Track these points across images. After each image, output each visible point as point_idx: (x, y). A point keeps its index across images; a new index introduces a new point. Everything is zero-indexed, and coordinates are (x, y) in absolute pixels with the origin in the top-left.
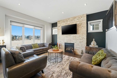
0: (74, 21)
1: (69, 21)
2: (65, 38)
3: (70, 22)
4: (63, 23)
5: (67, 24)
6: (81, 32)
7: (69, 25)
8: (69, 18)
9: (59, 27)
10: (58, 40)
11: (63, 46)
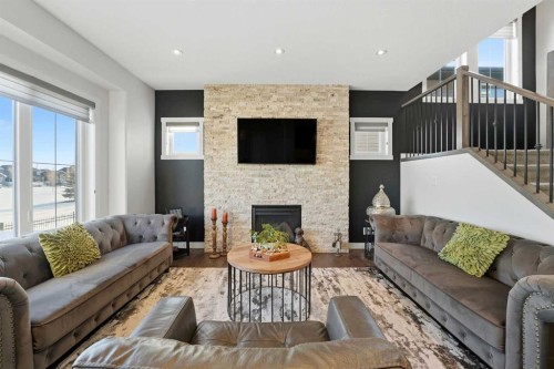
0: (299, 104)
1: (275, 97)
2: (252, 182)
3: (282, 105)
4: (242, 104)
5: (266, 110)
6: (330, 157)
7: (276, 117)
8: (278, 86)
9: (216, 121)
10: (207, 192)
11: (245, 223)
